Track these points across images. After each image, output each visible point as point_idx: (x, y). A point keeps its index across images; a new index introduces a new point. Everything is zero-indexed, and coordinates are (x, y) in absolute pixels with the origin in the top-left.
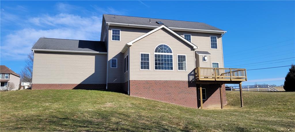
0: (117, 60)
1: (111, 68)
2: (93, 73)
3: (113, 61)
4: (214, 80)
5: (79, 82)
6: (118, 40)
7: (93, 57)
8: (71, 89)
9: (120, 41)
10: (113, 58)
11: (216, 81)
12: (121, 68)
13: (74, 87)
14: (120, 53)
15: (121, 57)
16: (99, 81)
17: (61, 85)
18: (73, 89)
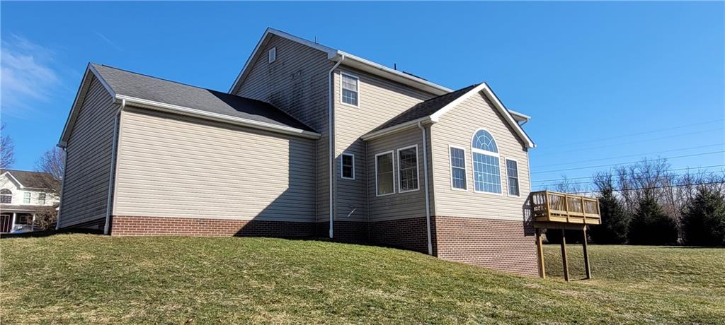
0: (353, 158)
1: (343, 180)
2: (285, 190)
3: (346, 159)
4: (566, 221)
5: (249, 214)
6: (353, 104)
7: (285, 144)
8: (228, 234)
9: (359, 107)
10: (346, 151)
11: (568, 224)
12: (363, 180)
13: (236, 230)
14: (360, 138)
15: (361, 150)
16: (298, 215)
17: (201, 222)
18: (235, 236)
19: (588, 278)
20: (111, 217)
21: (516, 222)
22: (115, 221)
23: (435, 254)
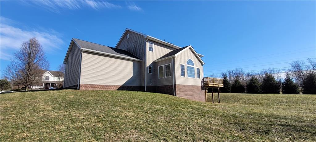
0: (152, 67)
1: (149, 74)
2: (132, 76)
3: (150, 67)
5: (121, 84)
6: (152, 51)
7: (132, 63)
8: (115, 89)
9: (154, 52)
10: (150, 65)
11: (214, 87)
12: (155, 74)
13: (117, 88)
14: (154, 61)
15: (154, 65)
16: (136, 84)
17: (107, 86)
19: (219, 102)
20: (79, 84)
21: (199, 86)
22: (81, 85)
23: (176, 95)
